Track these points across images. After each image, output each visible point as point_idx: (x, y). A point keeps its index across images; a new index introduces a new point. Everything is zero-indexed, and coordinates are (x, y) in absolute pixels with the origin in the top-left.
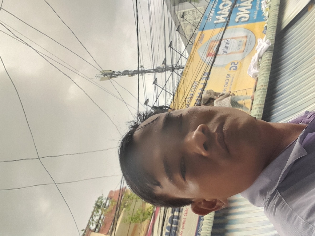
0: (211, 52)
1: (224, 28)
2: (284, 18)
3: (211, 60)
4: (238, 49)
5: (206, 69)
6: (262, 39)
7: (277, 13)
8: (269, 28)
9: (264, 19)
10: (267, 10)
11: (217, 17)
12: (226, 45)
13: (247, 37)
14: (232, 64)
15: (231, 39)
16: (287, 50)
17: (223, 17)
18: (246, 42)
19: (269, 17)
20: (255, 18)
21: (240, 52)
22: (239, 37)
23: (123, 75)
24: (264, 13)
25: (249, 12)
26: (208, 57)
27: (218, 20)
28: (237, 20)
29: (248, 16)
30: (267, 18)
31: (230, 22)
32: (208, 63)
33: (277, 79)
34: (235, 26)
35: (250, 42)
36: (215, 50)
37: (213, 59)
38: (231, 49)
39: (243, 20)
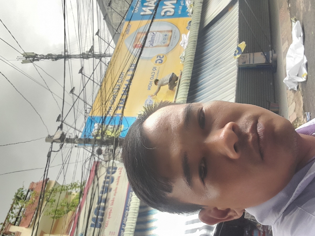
0: (138, 44)
1: (151, 21)
2: (207, 16)
3: (138, 53)
4: (163, 43)
5: (133, 61)
6: (186, 34)
7: (200, 10)
8: (193, 24)
9: (188, 14)
10: (191, 6)
11: (144, 9)
12: (152, 38)
13: (172, 31)
14: (157, 58)
15: (157, 32)
16: (209, 47)
17: (149, 10)
18: (171, 37)
19: (193, 13)
20: (180, 13)
21: (165, 46)
22: (164, 31)
23: (46, 58)
24: (188, 9)
25: (174, 7)
26: (136, 49)
27: (145, 11)
28: (163, 14)
29: (173, 10)
30: (191, 14)
31: (157, 15)
32: (135, 55)
33: (199, 74)
34: (161, 20)
35: (175, 37)
36: (142, 42)
37: (140, 51)
38: (157, 42)
39: (168, 14)
